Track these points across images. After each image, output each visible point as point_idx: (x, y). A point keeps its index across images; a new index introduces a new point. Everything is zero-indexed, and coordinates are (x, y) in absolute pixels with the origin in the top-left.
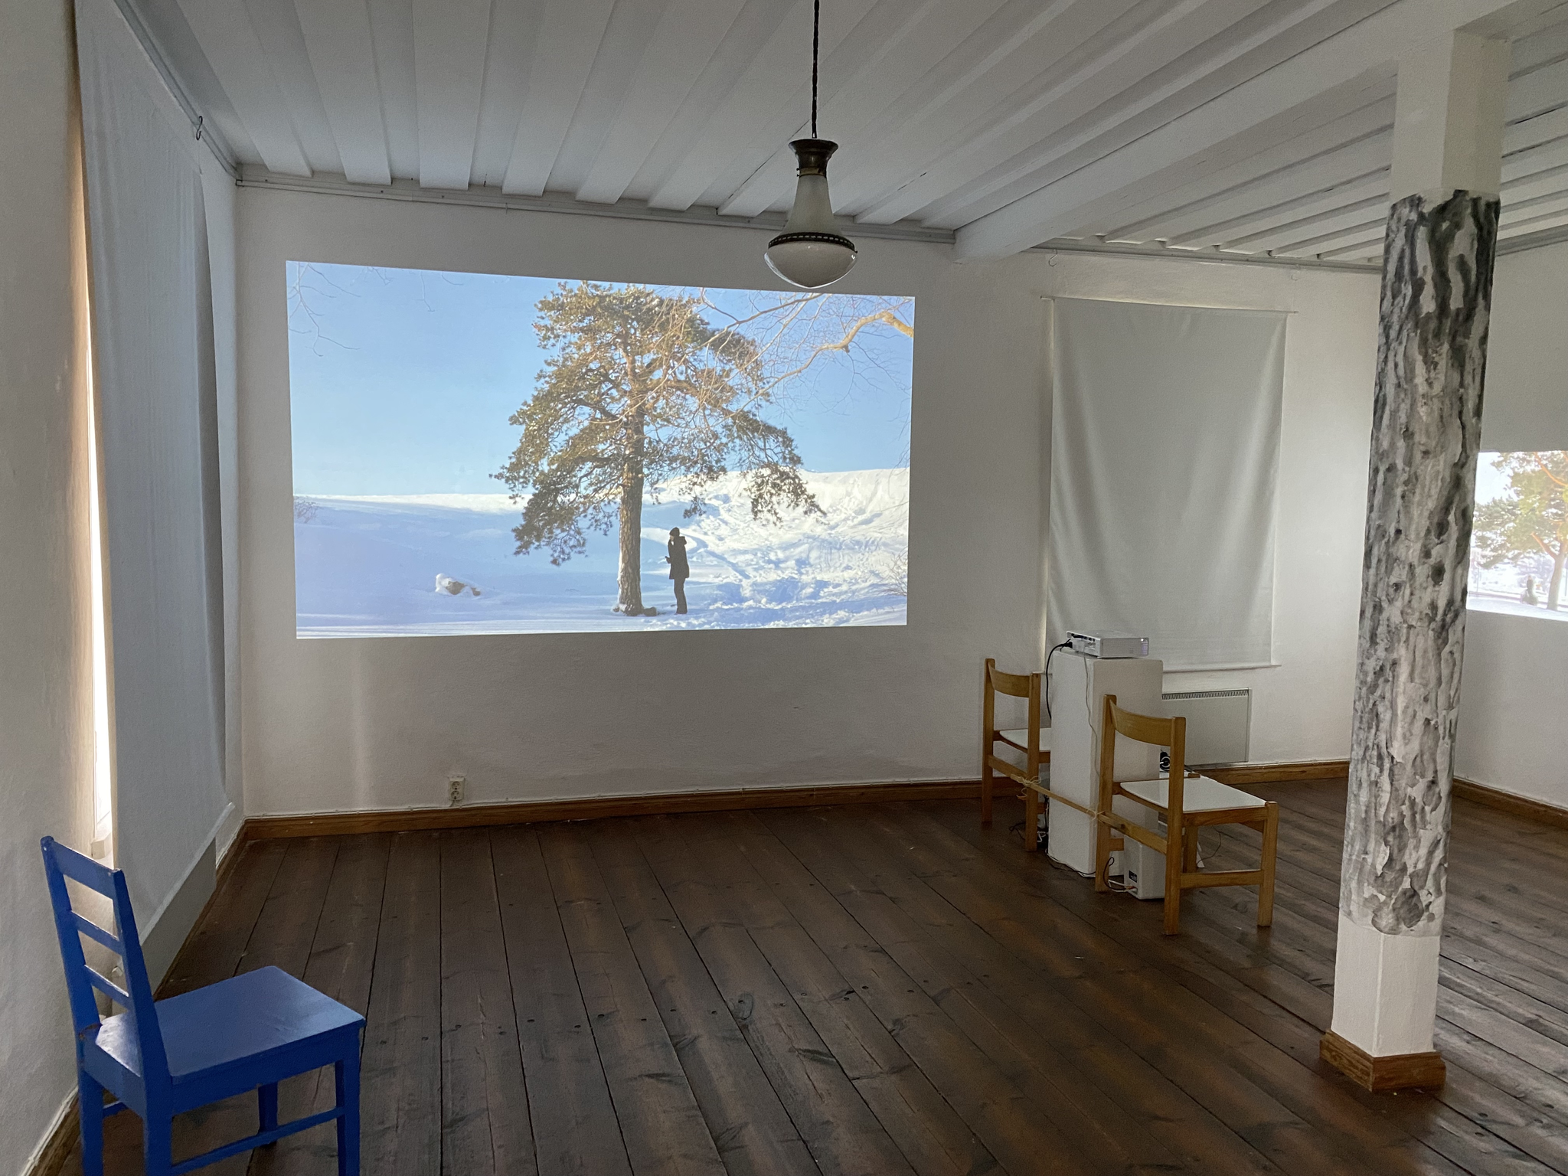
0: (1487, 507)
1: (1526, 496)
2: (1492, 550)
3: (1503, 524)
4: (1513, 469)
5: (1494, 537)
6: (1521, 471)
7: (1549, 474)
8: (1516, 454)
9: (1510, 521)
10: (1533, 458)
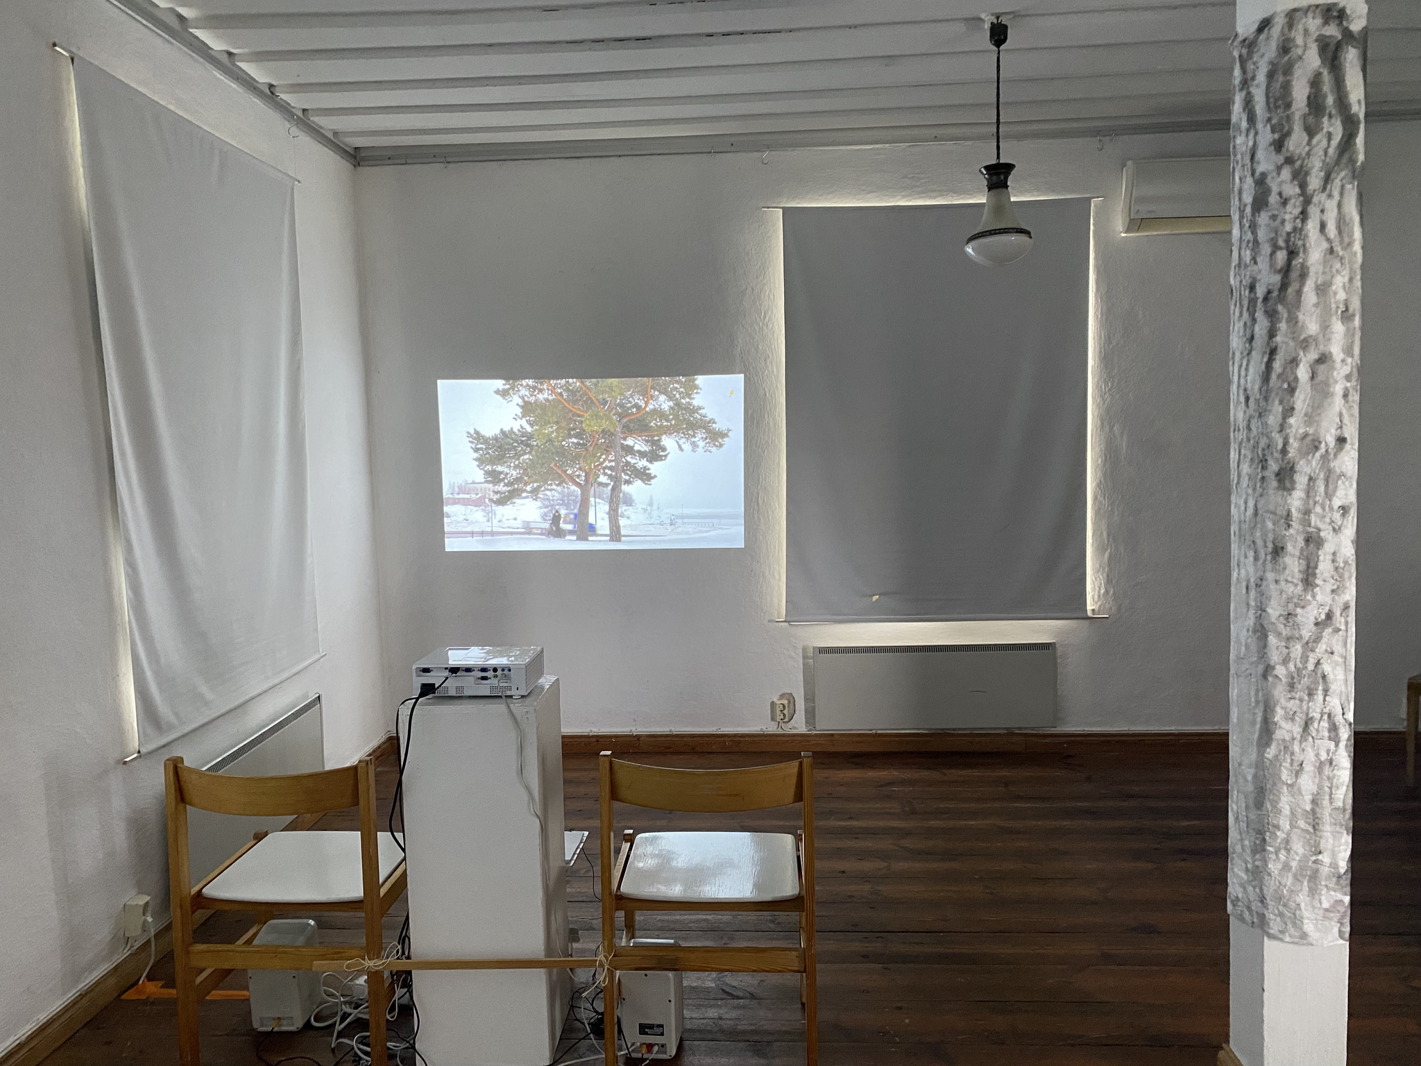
0: (496, 439)
1: (541, 426)
2: (506, 485)
3: (517, 456)
4: (522, 398)
5: (506, 470)
6: (532, 399)
7: (566, 404)
8: (524, 382)
9: (525, 454)
10: (545, 387)
